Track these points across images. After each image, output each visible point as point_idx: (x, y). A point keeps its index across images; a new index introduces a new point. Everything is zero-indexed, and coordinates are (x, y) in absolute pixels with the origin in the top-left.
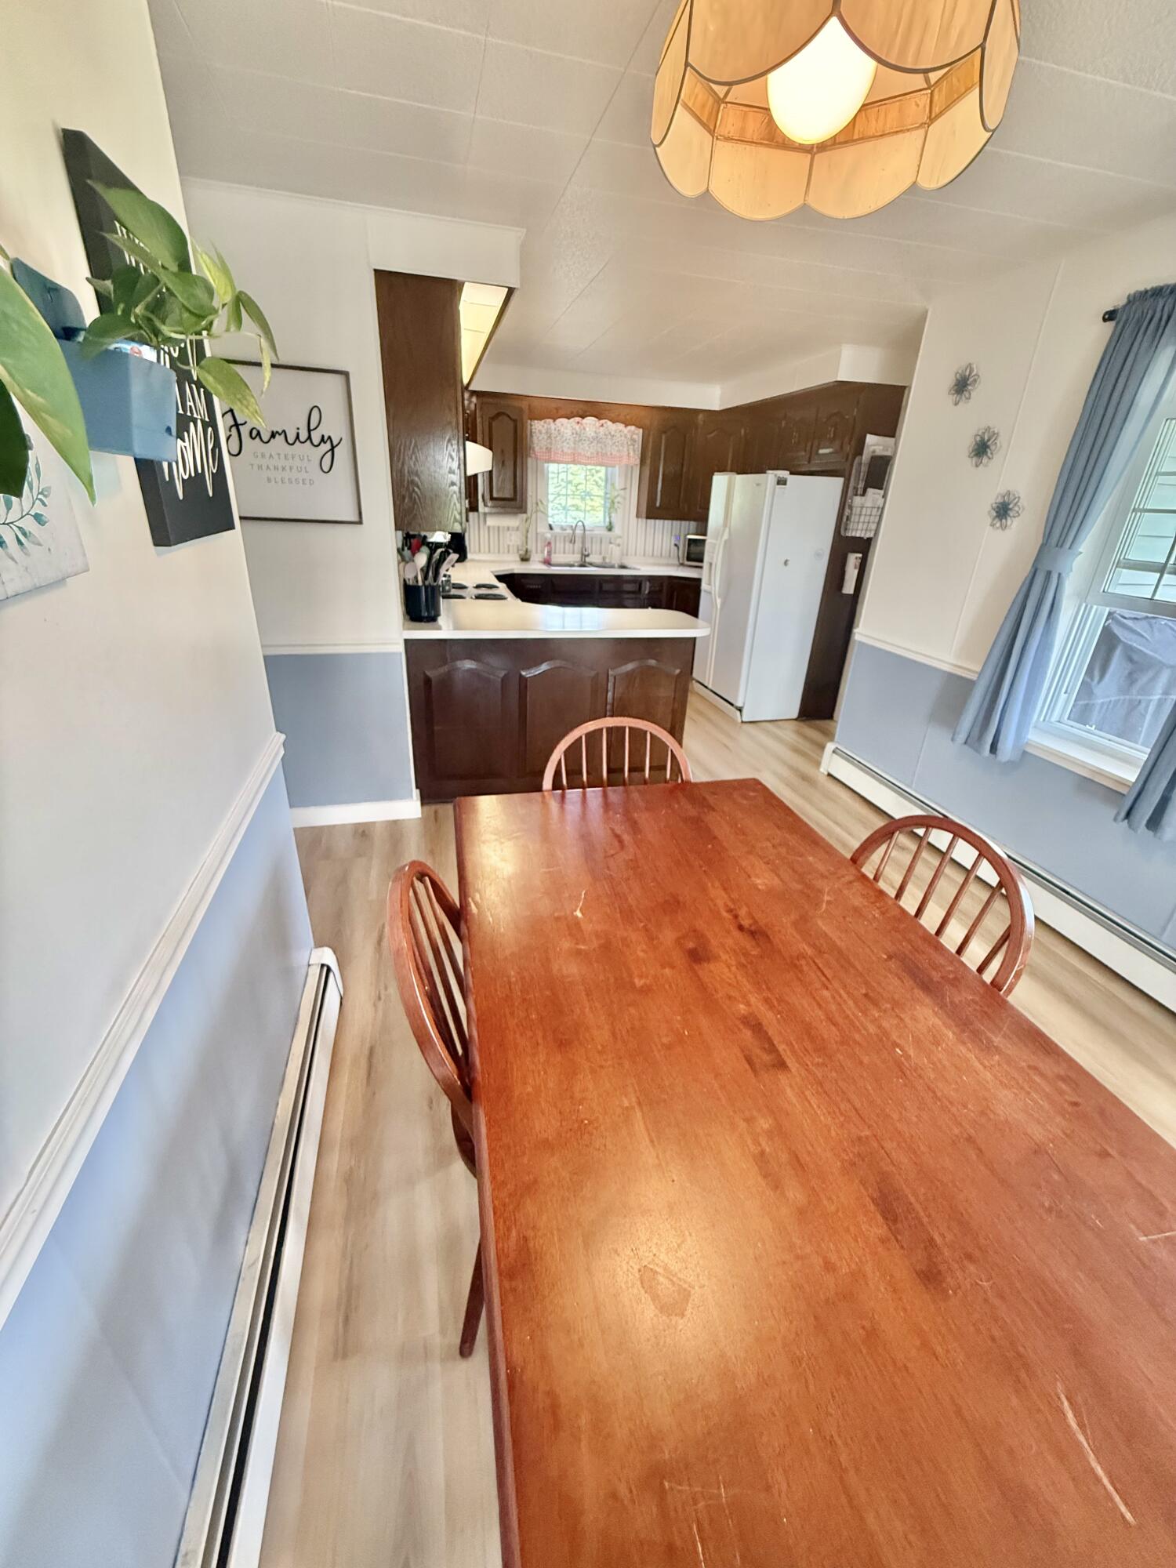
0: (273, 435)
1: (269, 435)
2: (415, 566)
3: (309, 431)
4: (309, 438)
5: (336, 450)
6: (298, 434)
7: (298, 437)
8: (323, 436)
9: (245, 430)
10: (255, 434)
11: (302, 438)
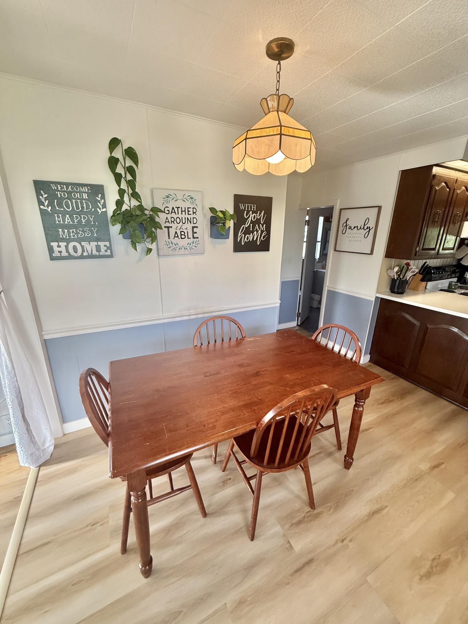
0: (354, 228)
1: (353, 227)
2: (394, 272)
3: (364, 225)
4: (364, 228)
5: (370, 231)
6: (361, 227)
7: (360, 228)
8: (368, 227)
9: (348, 227)
10: (350, 228)
11: (362, 228)
